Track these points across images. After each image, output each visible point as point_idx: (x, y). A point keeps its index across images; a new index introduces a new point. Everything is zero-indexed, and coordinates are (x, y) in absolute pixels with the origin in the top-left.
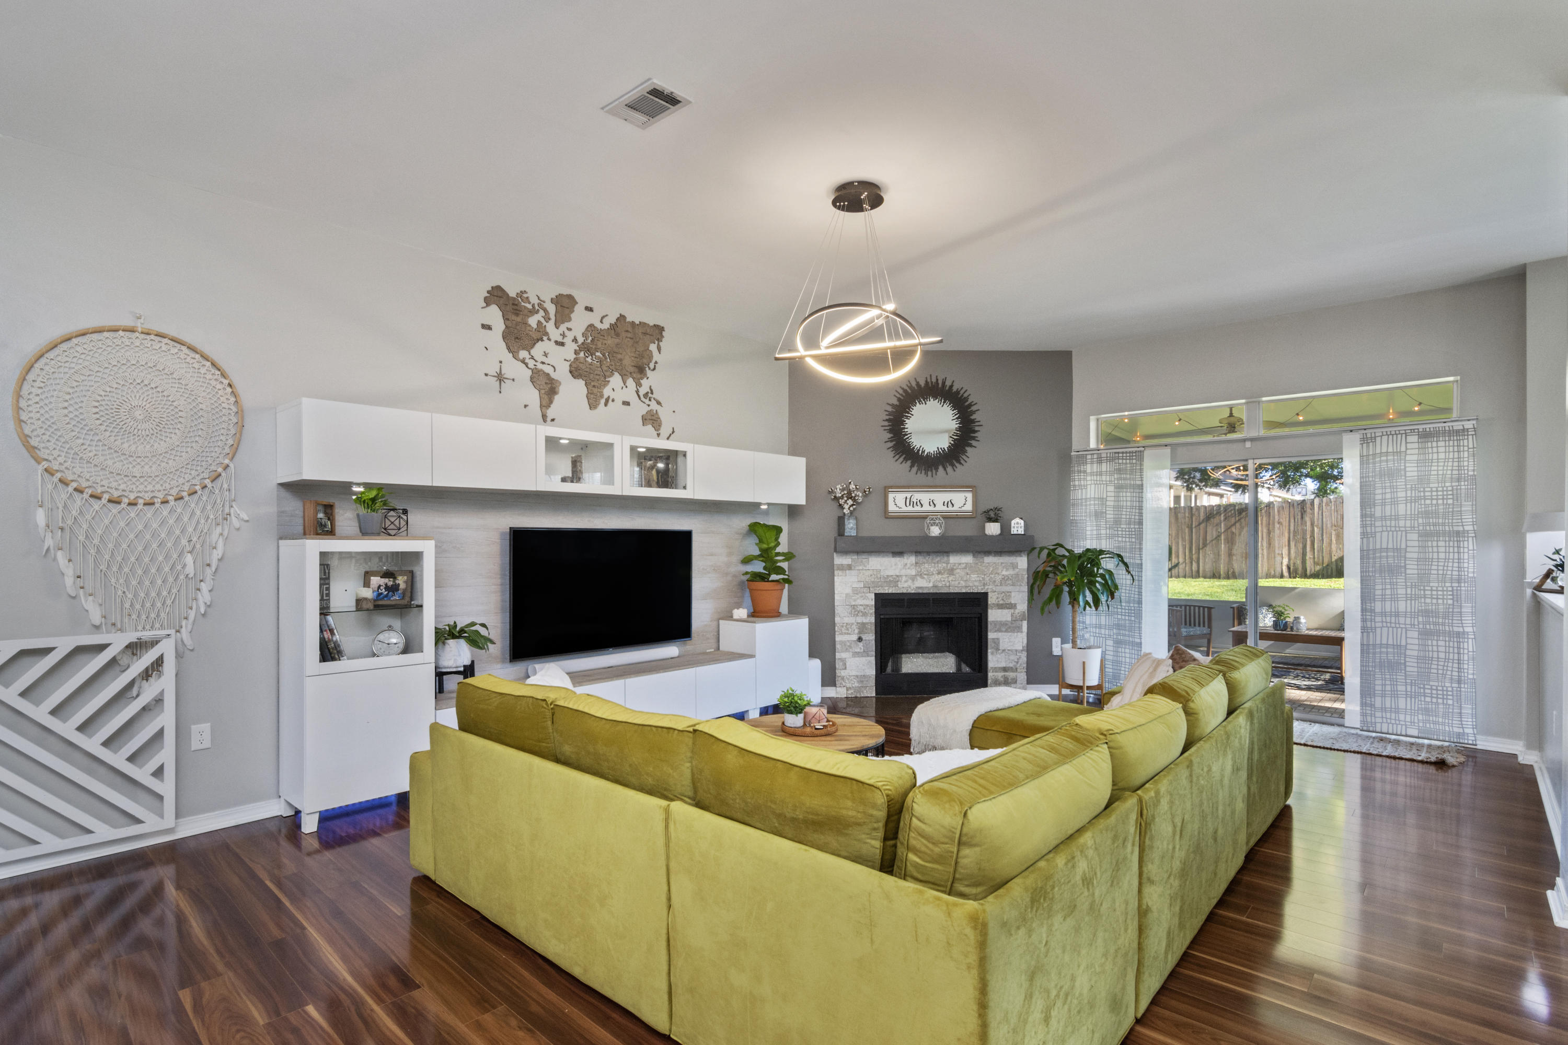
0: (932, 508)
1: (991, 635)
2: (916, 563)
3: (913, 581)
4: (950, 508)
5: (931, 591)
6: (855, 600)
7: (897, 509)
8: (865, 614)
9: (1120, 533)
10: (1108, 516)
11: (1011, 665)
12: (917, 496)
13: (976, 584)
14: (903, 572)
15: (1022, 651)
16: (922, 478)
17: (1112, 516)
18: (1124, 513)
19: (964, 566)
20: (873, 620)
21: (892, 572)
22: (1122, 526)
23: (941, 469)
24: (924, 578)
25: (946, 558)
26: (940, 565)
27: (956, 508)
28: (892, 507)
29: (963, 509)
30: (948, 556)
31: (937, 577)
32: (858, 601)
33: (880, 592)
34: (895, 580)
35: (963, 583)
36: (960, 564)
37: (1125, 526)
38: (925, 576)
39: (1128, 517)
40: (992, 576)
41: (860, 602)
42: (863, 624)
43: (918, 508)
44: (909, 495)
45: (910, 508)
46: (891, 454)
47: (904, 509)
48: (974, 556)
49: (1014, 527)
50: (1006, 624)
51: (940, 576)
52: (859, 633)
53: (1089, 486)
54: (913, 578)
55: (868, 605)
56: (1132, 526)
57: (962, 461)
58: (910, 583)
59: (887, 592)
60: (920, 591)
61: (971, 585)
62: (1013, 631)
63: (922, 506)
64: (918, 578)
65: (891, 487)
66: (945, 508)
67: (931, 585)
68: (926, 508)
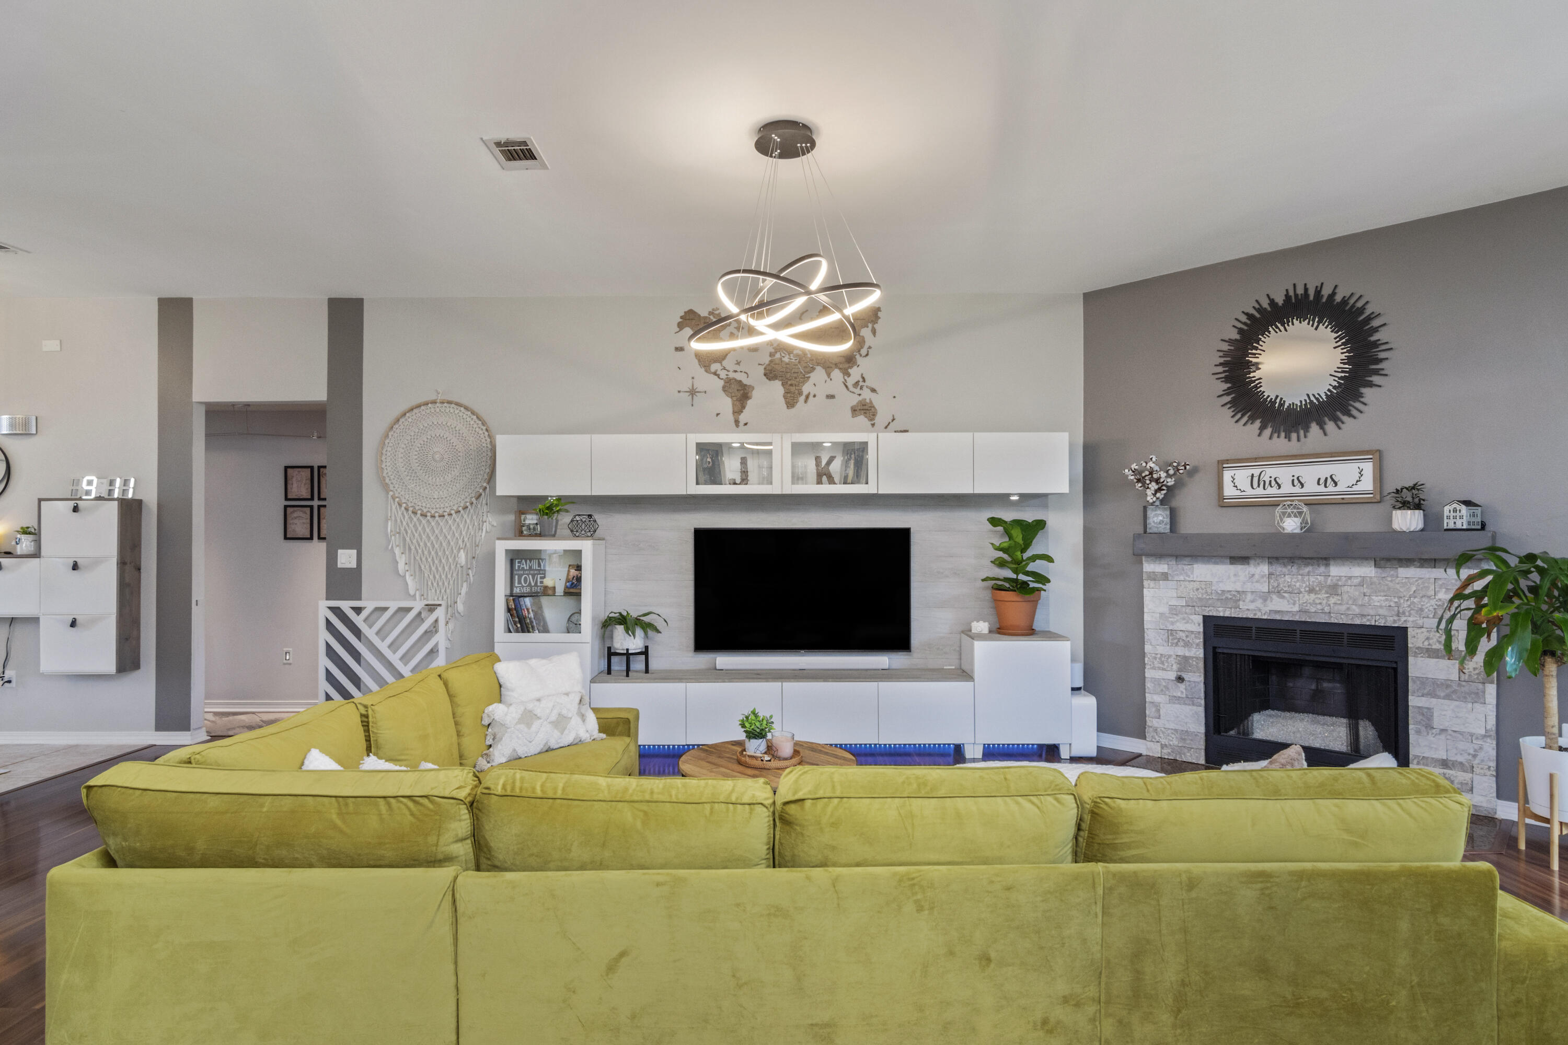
0: (1297, 490)
1: (1414, 701)
2: (1270, 574)
3: (1265, 600)
4: (1331, 488)
5: (1297, 618)
6: (1173, 623)
7: (1238, 493)
8: (1187, 645)
11: (1460, 759)
12: (1270, 472)
13: (1381, 612)
14: (1249, 587)
15: (1485, 736)
16: (1280, 444)
19: (1356, 581)
20: (1200, 653)
21: (1230, 585)
23: (1314, 428)
24: (1283, 597)
25: (1322, 569)
26: (1312, 579)
27: (1341, 487)
28: (1229, 491)
29: (1355, 488)
30: (1327, 565)
31: (1307, 596)
32: (1178, 624)
33: (1211, 614)
34: (1236, 598)
35: (1356, 610)
36: (1350, 578)
38: (1286, 595)
40: (1416, 600)
41: (1180, 626)
42: (1186, 659)
43: (1273, 491)
44: (1256, 472)
45: (1260, 491)
46: (1226, 413)
47: (1250, 492)
49: (1448, 517)
50: (1448, 686)
51: (1313, 596)
52: (1180, 669)
54: (1265, 597)
55: (1192, 632)
57: (1354, 412)
58: (1259, 603)
59: (1221, 614)
60: (1278, 617)
61: (1372, 612)
62: (1464, 698)
63: (1280, 486)
64: (1274, 597)
65: (1229, 461)
66: (1321, 489)
67: (1296, 608)
68: (1287, 488)
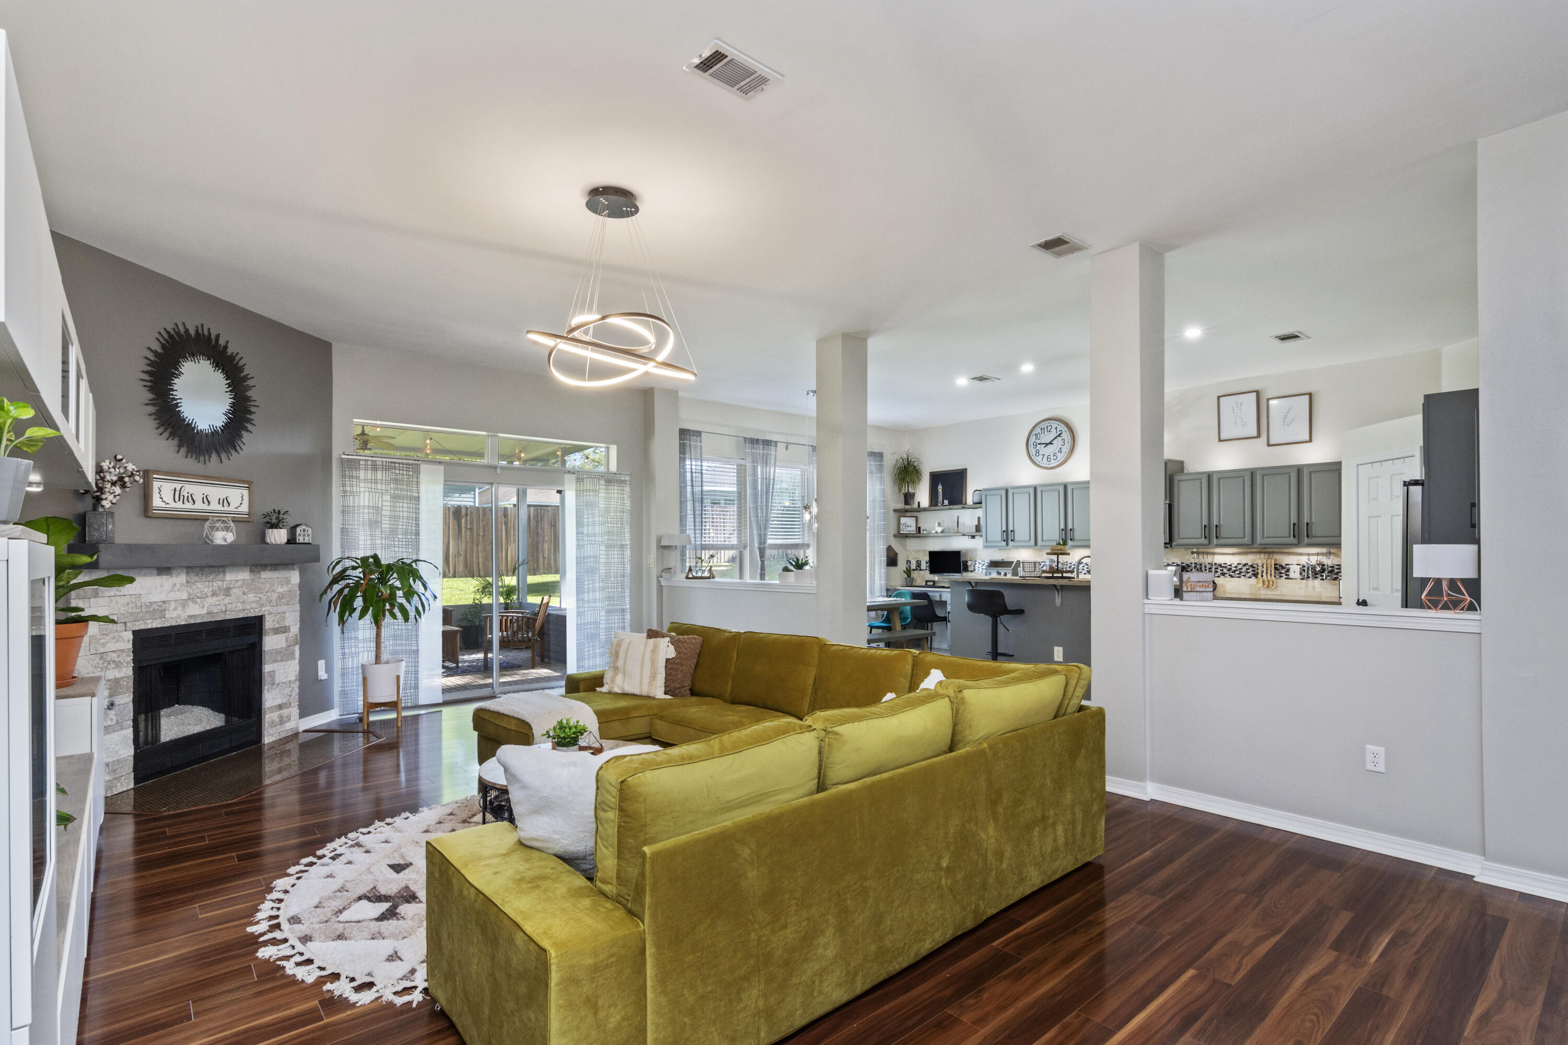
0: (205, 507)
1: (267, 668)
2: (188, 582)
3: (184, 607)
4: (226, 508)
5: (206, 620)
6: (104, 645)
7: (163, 505)
8: (118, 665)
9: (396, 543)
10: (383, 526)
11: (285, 701)
12: (189, 489)
13: (254, 605)
14: (172, 596)
15: (295, 680)
16: (190, 464)
17: (388, 526)
18: (401, 523)
19: (240, 583)
20: (130, 672)
21: (157, 597)
22: (399, 536)
23: (214, 456)
24: (196, 603)
25: (221, 576)
26: (215, 584)
27: (232, 508)
28: (156, 502)
29: (240, 509)
30: (224, 572)
31: (211, 600)
32: (109, 645)
33: (140, 628)
34: (160, 609)
35: (240, 606)
36: (237, 581)
37: (401, 537)
38: (198, 600)
39: (404, 527)
40: (269, 594)
41: (112, 646)
42: (117, 681)
43: (188, 506)
44: (178, 486)
45: (179, 505)
46: (151, 423)
47: (173, 505)
48: (251, 571)
49: (300, 535)
50: (281, 652)
51: (215, 599)
52: (111, 696)
53: (362, 494)
54: (184, 604)
55: (122, 651)
56: (409, 537)
57: (238, 448)
58: (179, 611)
59: (150, 627)
60: (192, 621)
61: (248, 607)
62: (287, 660)
63: (194, 502)
64: (190, 603)
65: (157, 472)
66: (220, 508)
67: (205, 611)
68: (199, 505)
